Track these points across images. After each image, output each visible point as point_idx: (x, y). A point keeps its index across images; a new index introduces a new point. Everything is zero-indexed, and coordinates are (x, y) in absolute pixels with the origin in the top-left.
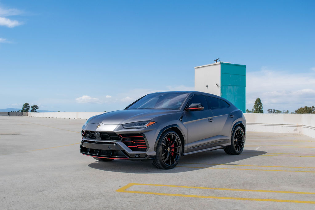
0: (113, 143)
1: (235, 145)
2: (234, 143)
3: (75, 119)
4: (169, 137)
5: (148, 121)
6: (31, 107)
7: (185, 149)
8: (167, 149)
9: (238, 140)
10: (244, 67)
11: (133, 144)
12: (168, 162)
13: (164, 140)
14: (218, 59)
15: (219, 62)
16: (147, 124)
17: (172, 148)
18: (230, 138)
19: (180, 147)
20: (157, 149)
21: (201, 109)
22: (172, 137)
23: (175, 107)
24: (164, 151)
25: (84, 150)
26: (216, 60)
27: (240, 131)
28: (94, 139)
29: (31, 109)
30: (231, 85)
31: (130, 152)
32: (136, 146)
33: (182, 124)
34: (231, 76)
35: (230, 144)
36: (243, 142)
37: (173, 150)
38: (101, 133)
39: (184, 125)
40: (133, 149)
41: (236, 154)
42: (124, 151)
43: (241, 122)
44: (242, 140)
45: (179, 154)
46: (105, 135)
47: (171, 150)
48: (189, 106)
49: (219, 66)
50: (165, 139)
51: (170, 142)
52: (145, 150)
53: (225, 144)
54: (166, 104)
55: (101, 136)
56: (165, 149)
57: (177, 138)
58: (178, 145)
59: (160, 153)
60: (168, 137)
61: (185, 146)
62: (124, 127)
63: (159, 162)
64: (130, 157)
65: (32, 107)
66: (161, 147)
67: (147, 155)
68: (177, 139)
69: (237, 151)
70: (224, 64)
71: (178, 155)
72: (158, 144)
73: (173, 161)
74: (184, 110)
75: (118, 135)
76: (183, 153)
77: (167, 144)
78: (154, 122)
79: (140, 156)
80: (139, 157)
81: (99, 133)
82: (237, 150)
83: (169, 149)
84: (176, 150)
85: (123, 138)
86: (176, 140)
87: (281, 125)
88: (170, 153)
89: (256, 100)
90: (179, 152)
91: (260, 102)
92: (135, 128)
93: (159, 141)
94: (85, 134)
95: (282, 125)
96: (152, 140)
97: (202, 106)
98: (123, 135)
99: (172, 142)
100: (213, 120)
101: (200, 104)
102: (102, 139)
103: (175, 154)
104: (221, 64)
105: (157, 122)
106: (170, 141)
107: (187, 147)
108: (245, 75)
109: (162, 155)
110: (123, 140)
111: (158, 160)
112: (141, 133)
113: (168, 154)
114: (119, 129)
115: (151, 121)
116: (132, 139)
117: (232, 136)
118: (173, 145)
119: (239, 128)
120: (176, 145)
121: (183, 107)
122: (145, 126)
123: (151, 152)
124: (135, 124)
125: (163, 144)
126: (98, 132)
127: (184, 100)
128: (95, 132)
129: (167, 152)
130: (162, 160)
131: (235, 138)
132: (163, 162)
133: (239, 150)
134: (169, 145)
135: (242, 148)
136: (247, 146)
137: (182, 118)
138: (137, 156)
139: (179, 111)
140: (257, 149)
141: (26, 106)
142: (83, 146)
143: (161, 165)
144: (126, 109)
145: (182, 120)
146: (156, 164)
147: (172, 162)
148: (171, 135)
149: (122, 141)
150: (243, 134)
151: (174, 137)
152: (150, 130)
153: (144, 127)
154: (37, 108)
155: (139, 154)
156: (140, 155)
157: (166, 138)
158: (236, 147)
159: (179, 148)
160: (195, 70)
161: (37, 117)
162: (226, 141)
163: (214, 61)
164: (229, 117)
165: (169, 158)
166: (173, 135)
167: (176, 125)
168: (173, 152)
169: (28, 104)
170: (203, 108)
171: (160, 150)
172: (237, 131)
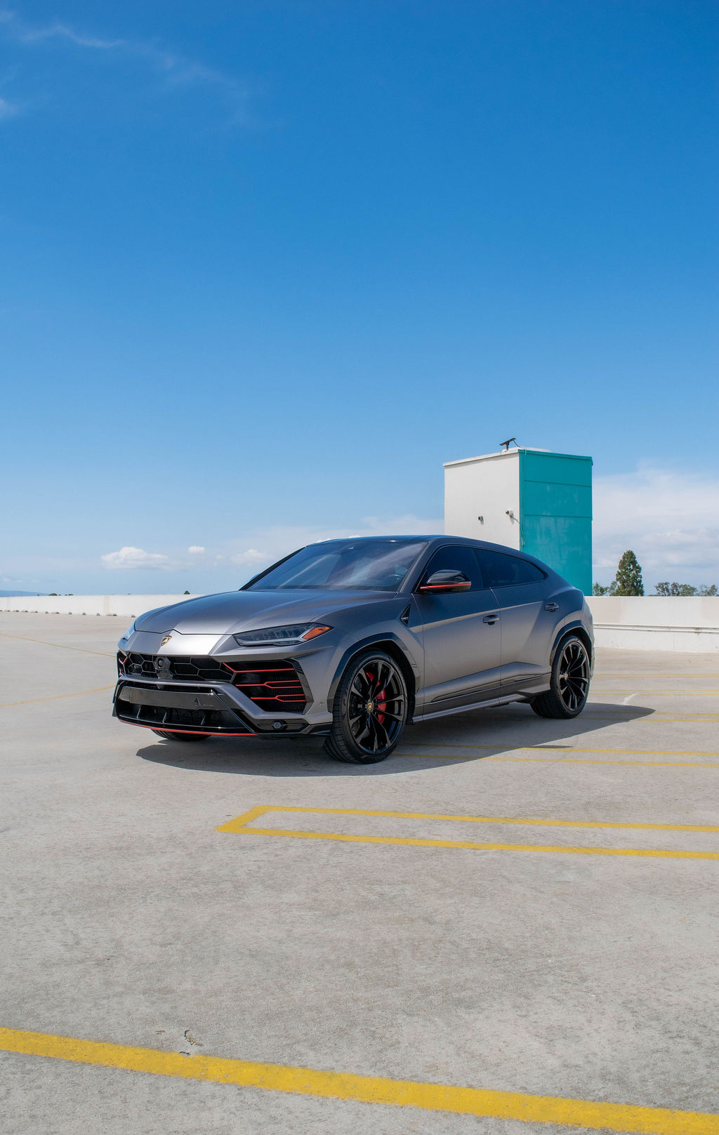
0: (207, 690)
1: (562, 692)
2: (558, 683)
3: (98, 615)
4: (371, 669)
5: (308, 625)
7: (418, 704)
8: (365, 703)
9: (571, 675)
11: (265, 692)
12: (368, 742)
13: (357, 678)
14: (512, 440)
15: (513, 449)
16: (304, 634)
17: (380, 701)
18: (549, 669)
19: (401, 698)
20: (334, 705)
21: (462, 587)
22: (380, 667)
23: (387, 582)
24: (357, 709)
25: (124, 710)
26: (507, 443)
27: (575, 648)
28: (154, 676)
30: (549, 514)
31: (258, 715)
32: (276, 698)
33: (410, 631)
34: (548, 488)
35: (546, 687)
36: (585, 683)
37: (382, 707)
38: (173, 659)
39: (415, 635)
40: (267, 706)
41: (567, 716)
42: (239, 712)
43: (578, 622)
44: (583, 675)
45: (400, 718)
46: (184, 666)
47: (376, 706)
48: (427, 578)
49: (516, 461)
50: (360, 676)
51: (374, 683)
52: (300, 708)
53: (536, 688)
54: (361, 573)
55: (172, 668)
56: (360, 706)
57: (392, 671)
58: (396, 692)
59: (344, 716)
60: (366, 670)
61: (418, 696)
62: (239, 640)
63: (342, 743)
64: (257, 730)
66: (347, 698)
67: (305, 724)
68: (393, 676)
69: (569, 708)
70: (530, 453)
71: (398, 721)
72: (339, 690)
73: (382, 740)
74: (413, 592)
75: (223, 667)
76: (412, 716)
77: (364, 690)
78: (328, 628)
79: (286, 727)
80: (284, 730)
81: (167, 660)
82: (567, 704)
83: (370, 706)
84: (390, 707)
85: (238, 674)
86: (390, 678)
87: (694, 630)
88: (373, 716)
89: (624, 558)
90: (399, 714)
91: (634, 563)
92: (271, 645)
93: (340, 683)
94: (127, 664)
95: (698, 628)
96: (320, 680)
97: (466, 580)
98: (237, 664)
99: (378, 684)
100: (498, 619)
101: (458, 572)
102: (176, 678)
103: (389, 720)
104: (521, 453)
105: (333, 628)
106: (375, 683)
107: (423, 697)
108: (591, 487)
109: (352, 722)
110: (237, 681)
111: (339, 738)
112: (289, 659)
113: (368, 720)
114: (226, 647)
115: (318, 624)
116: (263, 678)
117: (554, 664)
118: (382, 692)
119: (574, 641)
120: (390, 694)
121: (409, 581)
122: (300, 638)
123: (317, 715)
124: (271, 633)
125: (354, 690)
126: (164, 656)
127: (412, 562)
128: (155, 657)
129: (364, 712)
130: (351, 738)
131: (563, 670)
132: (352, 742)
133: (573, 706)
134: (370, 693)
135: (582, 698)
136: (597, 693)
137: (409, 616)
138: (278, 726)
139: (400, 595)
140: (626, 702)
142: (122, 697)
143: (346, 752)
144: (245, 588)
145: (406, 621)
146: (333, 751)
147: (379, 743)
148: (377, 664)
149: (234, 683)
150: (586, 658)
151: (386, 670)
152: (315, 650)
153: (297, 642)
155: (282, 721)
156: (286, 723)
157: (362, 672)
158: (566, 696)
159: (400, 701)
160: (447, 471)
162: (537, 680)
163: (502, 445)
164: (543, 609)
165: (371, 730)
166: (381, 663)
167: (391, 635)
168: (381, 713)
170: (469, 583)
171: (345, 708)
172: (568, 651)
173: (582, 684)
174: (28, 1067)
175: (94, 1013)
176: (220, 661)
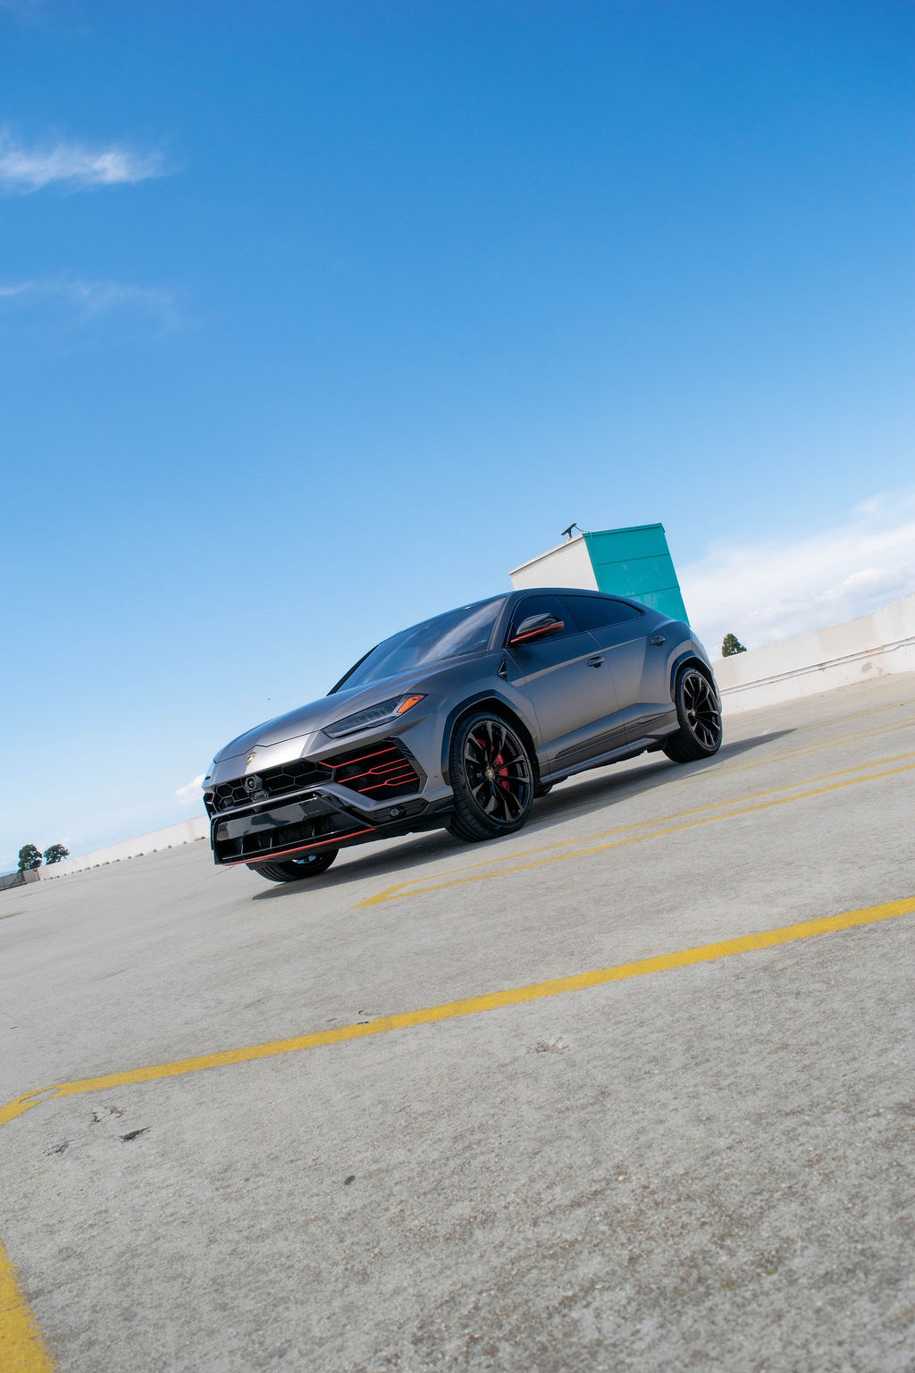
0: (309, 795)
1: (694, 728)
2: (688, 721)
4: (481, 733)
5: (400, 697)
6: (42, 853)
7: (542, 761)
8: (484, 771)
9: (698, 710)
10: (658, 528)
11: (372, 780)
12: (499, 812)
13: (468, 744)
14: (573, 526)
15: (577, 535)
16: (397, 708)
17: (500, 766)
18: (673, 706)
19: (521, 758)
20: (451, 778)
21: (555, 629)
22: (490, 730)
24: (478, 778)
25: (225, 851)
26: (569, 531)
27: (695, 680)
28: (249, 801)
29: (44, 860)
31: (369, 806)
32: (385, 783)
33: (512, 686)
34: (625, 567)
35: (675, 726)
36: (715, 715)
37: (504, 772)
38: (263, 774)
39: (520, 690)
40: (378, 795)
41: (706, 754)
42: (350, 809)
43: (690, 652)
44: (711, 708)
45: (527, 780)
46: (276, 779)
47: (496, 773)
48: (514, 630)
49: (583, 545)
50: (470, 741)
51: (488, 748)
52: (415, 786)
53: (665, 727)
55: (265, 786)
56: (479, 775)
57: (504, 731)
58: (514, 753)
59: (464, 787)
60: (475, 734)
61: (541, 755)
62: (330, 735)
63: (470, 817)
64: (374, 823)
65: (48, 854)
66: (463, 767)
67: (424, 803)
68: (507, 737)
69: (705, 745)
70: (596, 535)
71: (524, 784)
72: (451, 761)
73: (514, 808)
74: (504, 646)
75: (320, 767)
76: (539, 776)
77: (480, 756)
78: (422, 697)
79: (405, 812)
80: (402, 815)
81: (257, 779)
82: (703, 740)
83: (490, 773)
84: (512, 770)
85: (338, 769)
86: (504, 738)
87: (818, 668)
88: (497, 785)
90: (524, 776)
92: (366, 728)
93: (451, 752)
94: (216, 801)
95: (820, 665)
96: (428, 753)
97: (558, 620)
98: (333, 759)
99: (493, 749)
100: (603, 659)
101: (546, 616)
102: (272, 795)
103: (516, 785)
104: (586, 536)
105: (428, 694)
106: (488, 746)
107: (545, 755)
108: (669, 554)
109: (475, 792)
110: (338, 778)
111: (466, 811)
112: (388, 738)
113: (493, 788)
114: (317, 745)
115: (409, 695)
116: (364, 766)
117: (677, 701)
118: (499, 756)
119: (691, 673)
120: (508, 756)
121: (497, 637)
122: (395, 713)
123: (435, 789)
124: (363, 716)
125: (467, 756)
126: (252, 775)
127: (495, 621)
128: (244, 779)
129: (485, 779)
130: (478, 809)
131: (689, 706)
132: (482, 813)
133: (710, 743)
134: (486, 759)
135: (717, 734)
137: (506, 670)
138: (395, 813)
139: (490, 652)
140: (765, 733)
141: (29, 857)
142: (220, 839)
143: (477, 826)
145: (505, 676)
146: (462, 828)
147: (510, 811)
148: (485, 726)
149: (336, 780)
150: (709, 689)
151: (496, 730)
152: (418, 719)
153: (393, 718)
154: (65, 853)
155: (398, 806)
156: (402, 808)
157: (471, 736)
158: (699, 731)
159: (521, 762)
161: (68, 872)
162: (663, 719)
163: (562, 534)
164: (649, 645)
165: (498, 798)
166: (489, 724)
167: (491, 692)
168: (504, 778)
169: (34, 849)
170: (561, 624)
171: (464, 779)
172: (687, 684)
173: (713, 718)
174: (186, 1079)
175: (252, 1031)
176: (314, 761)
